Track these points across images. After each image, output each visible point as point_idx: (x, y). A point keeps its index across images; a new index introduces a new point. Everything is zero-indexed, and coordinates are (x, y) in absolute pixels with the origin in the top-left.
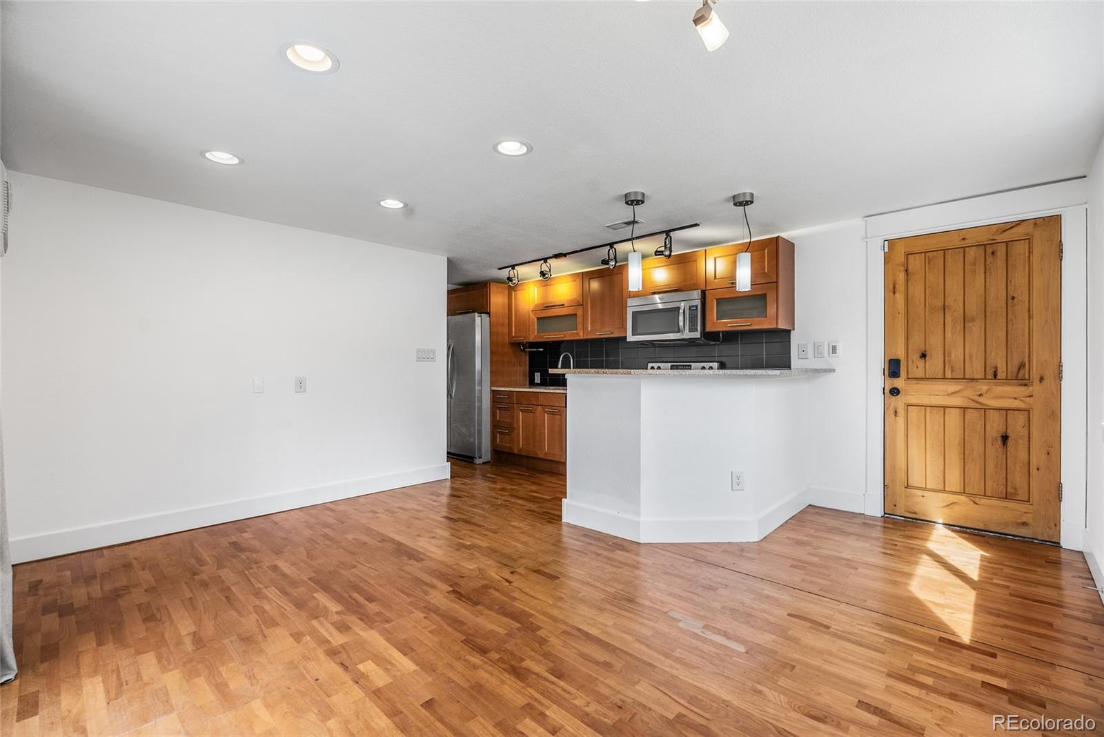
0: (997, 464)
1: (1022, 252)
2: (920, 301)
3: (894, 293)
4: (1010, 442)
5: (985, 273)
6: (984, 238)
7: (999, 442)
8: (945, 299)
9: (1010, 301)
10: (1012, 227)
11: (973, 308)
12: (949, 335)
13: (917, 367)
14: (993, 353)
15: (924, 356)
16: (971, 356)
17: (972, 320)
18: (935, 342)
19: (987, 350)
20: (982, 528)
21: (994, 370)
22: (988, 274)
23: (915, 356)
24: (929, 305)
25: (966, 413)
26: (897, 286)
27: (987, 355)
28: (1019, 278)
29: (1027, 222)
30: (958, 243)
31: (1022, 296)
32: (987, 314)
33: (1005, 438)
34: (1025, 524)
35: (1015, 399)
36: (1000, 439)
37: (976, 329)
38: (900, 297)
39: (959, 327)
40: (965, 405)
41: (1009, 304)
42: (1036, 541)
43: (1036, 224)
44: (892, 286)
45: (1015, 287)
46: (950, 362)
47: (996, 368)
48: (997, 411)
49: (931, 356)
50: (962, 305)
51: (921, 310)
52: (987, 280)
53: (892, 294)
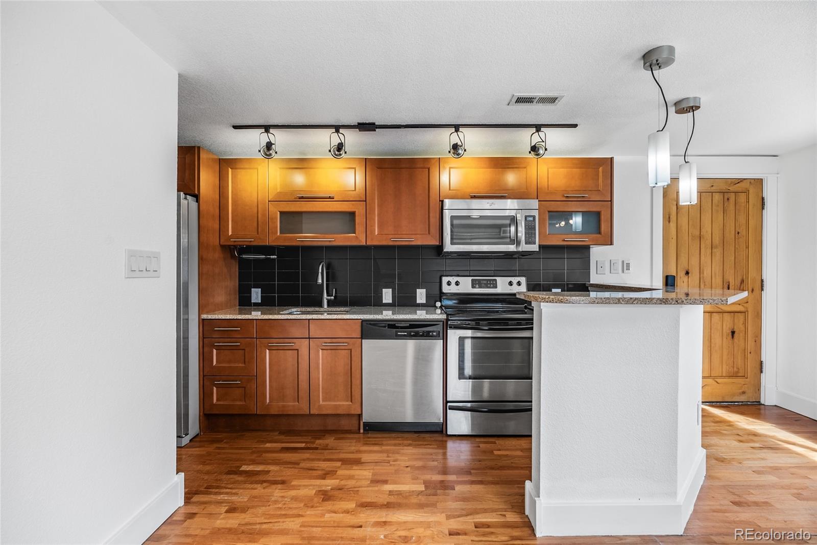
0: (729, 352)
1: (743, 201)
2: (685, 231)
3: (669, 222)
4: (736, 335)
5: (724, 213)
6: (724, 187)
7: (730, 336)
8: (700, 230)
9: (737, 235)
10: (739, 183)
11: (717, 240)
12: (703, 258)
13: (683, 282)
14: (728, 272)
15: (687, 273)
16: (715, 274)
17: (716, 247)
18: (694, 261)
19: (724, 270)
20: (721, 401)
21: (728, 284)
22: (725, 215)
23: (682, 273)
24: (691, 234)
25: (712, 316)
26: (671, 217)
27: (725, 273)
28: (742, 219)
29: (745, 181)
30: (709, 189)
31: (743, 232)
32: (725, 243)
33: (733, 333)
34: (744, 393)
35: (739, 304)
36: (731, 333)
37: (718, 252)
38: (673, 225)
39: (709, 251)
40: (712, 310)
41: (736, 237)
42: (749, 403)
43: (750, 183)
44: (668, 216)
45: (739, 225)
46: (703, 278)
47: (729, 282)
48: (729, 314)
49: (692, 273)
50: (710, 235)
51: (686, 238)
52: (725, 218)
53: (668, 222)
